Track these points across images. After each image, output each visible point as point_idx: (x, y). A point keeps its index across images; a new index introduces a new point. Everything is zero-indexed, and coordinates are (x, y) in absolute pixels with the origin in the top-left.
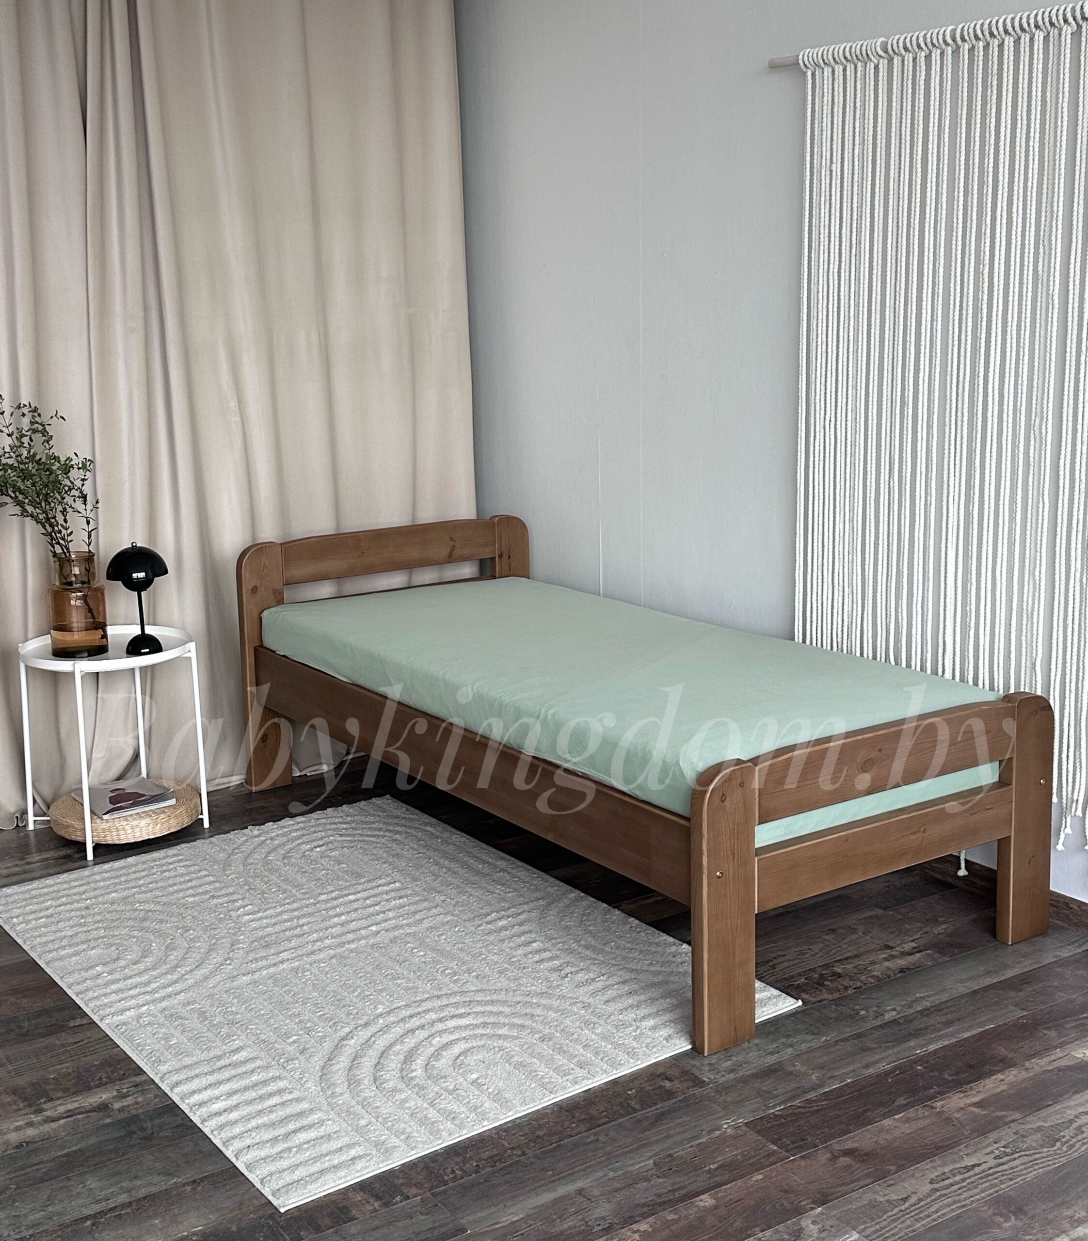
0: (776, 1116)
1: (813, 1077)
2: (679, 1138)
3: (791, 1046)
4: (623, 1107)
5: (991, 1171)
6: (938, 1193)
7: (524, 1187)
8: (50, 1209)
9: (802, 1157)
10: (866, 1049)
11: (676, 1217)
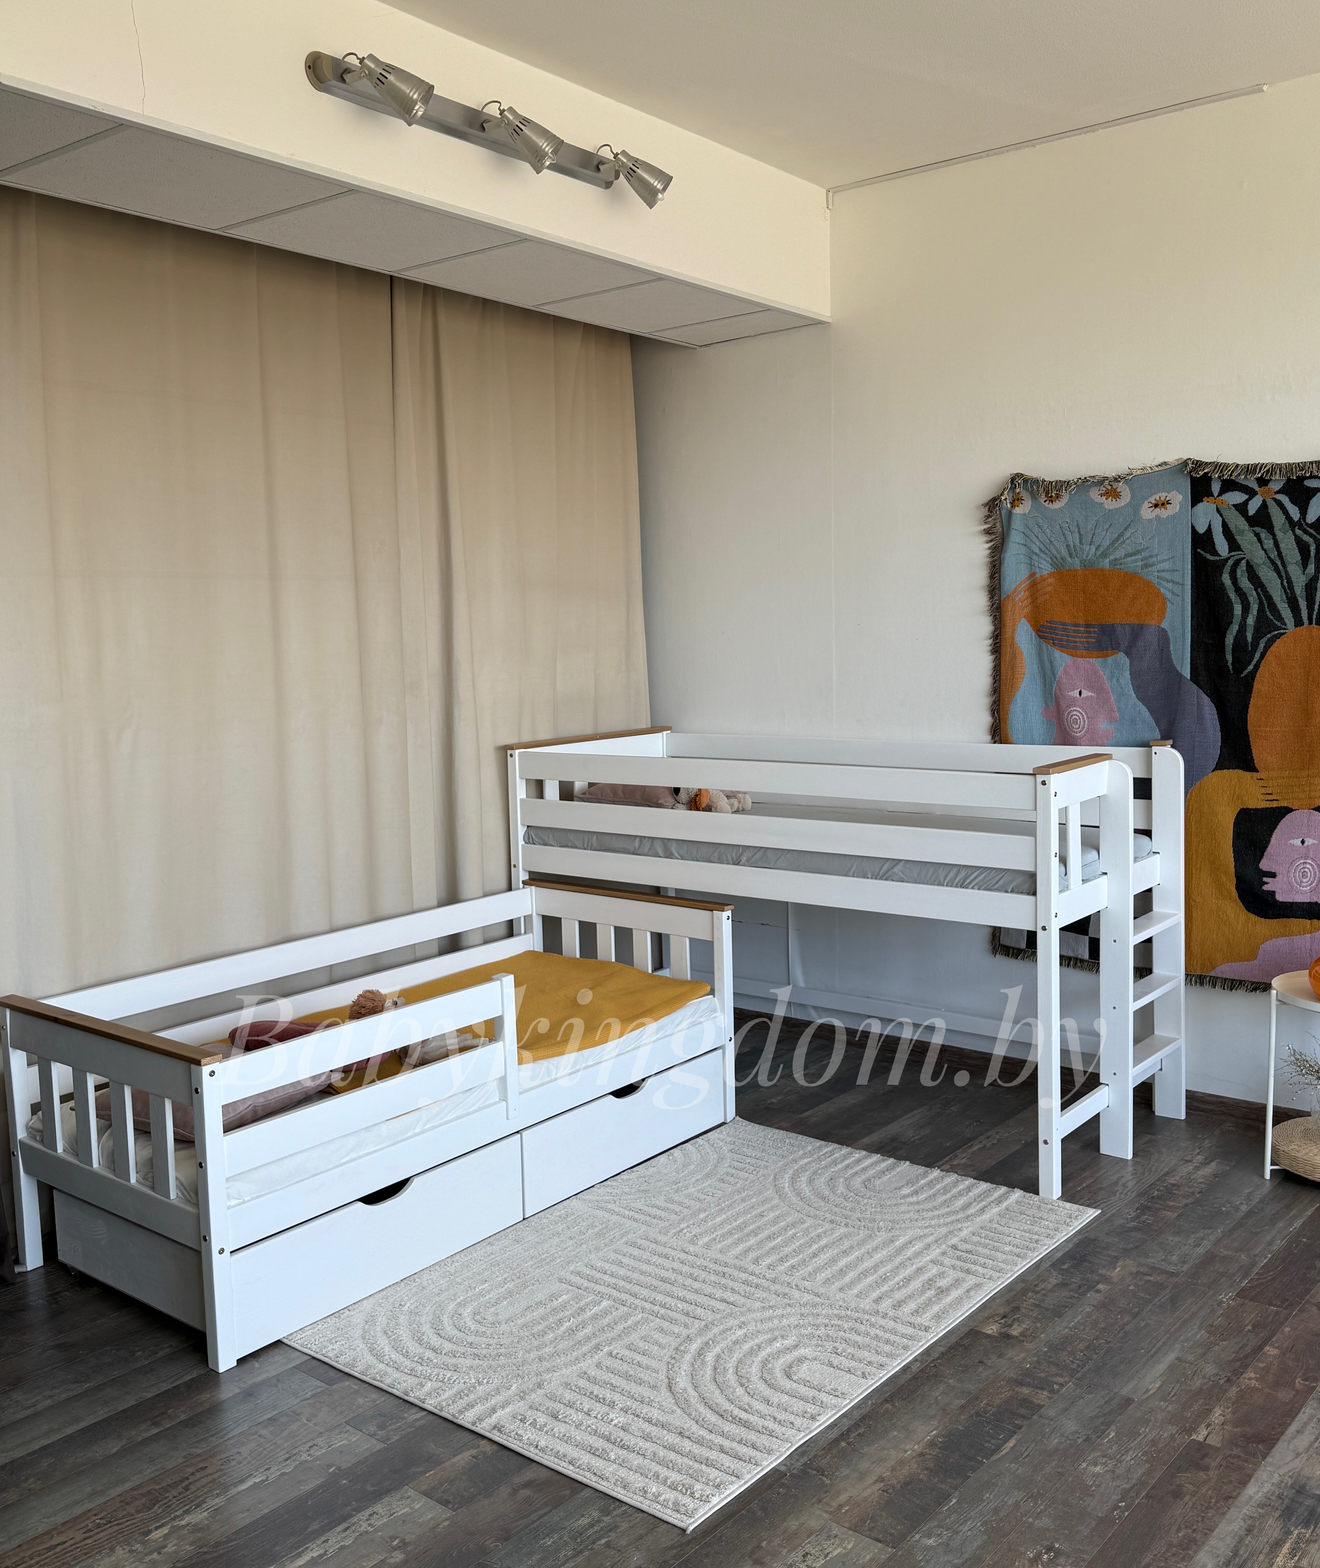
0: (1250, 1287)
1: (1243, 1257)
2: (1201, 1313)
3: (1203, 1239)
4: (1139, 1299)
7: (1136, 1364)
9: (1301, 1311)
10: (1256, 1234)
11: (1264, 1364)
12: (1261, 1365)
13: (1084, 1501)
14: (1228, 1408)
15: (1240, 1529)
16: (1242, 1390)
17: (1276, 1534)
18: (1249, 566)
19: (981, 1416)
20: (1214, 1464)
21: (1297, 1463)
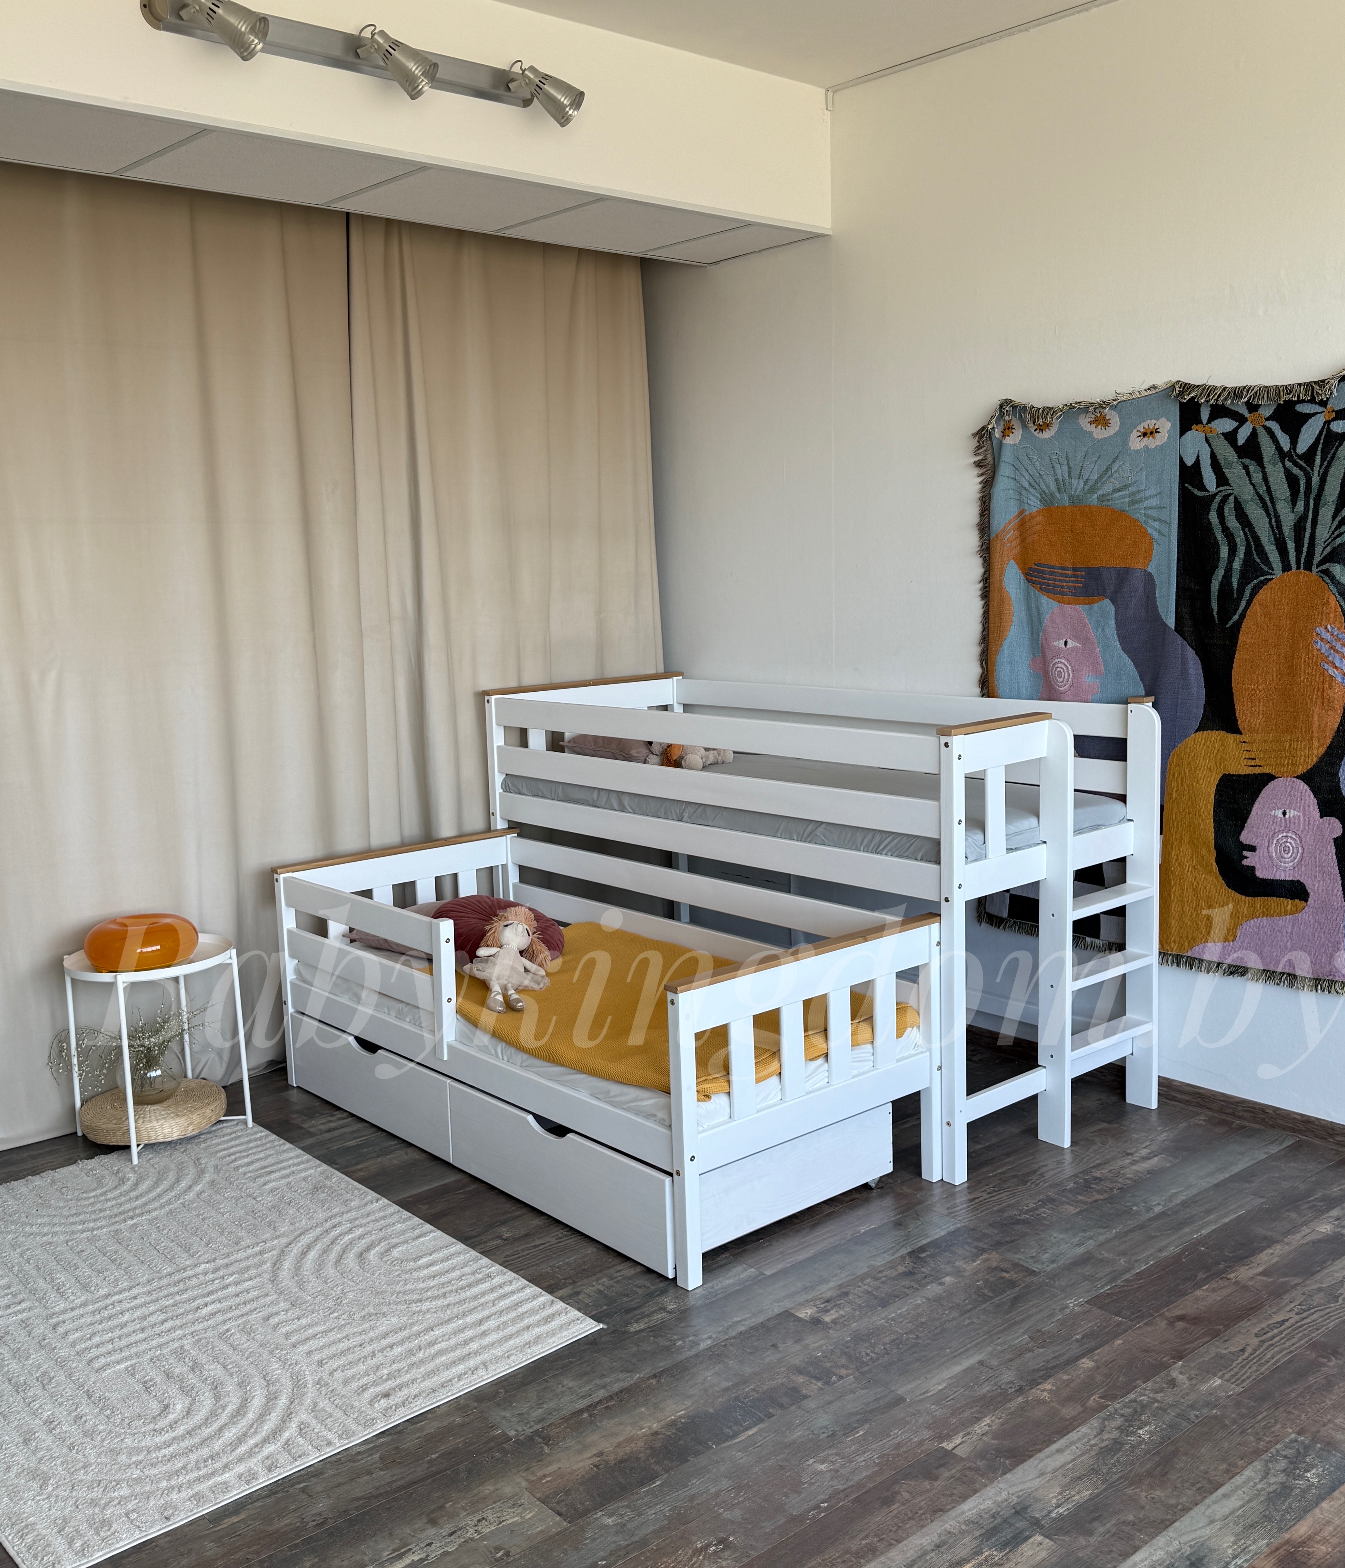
0: (1108, 1294)
1: (1122, 1261)
2: (1039, 1316)
3: (1091, 1238)
4: (979, 1296)
5: (1299, 1324)
6: (1267, 1344)
7: (933, 1363)
8: (545, 1406)
9: (1146, 1324)
10: (1153, 1237)
11: (1069, 1377)
12: (1065, 1377)
13: (788, 1498)
14: (1000, 1418)
15: (928, 1544)
16: (1027, 1401)
17: (964, 1553)
18: (1237, 502)
19: (739, 1401)
20: (947, 1474)
21: (1037, 1483)
